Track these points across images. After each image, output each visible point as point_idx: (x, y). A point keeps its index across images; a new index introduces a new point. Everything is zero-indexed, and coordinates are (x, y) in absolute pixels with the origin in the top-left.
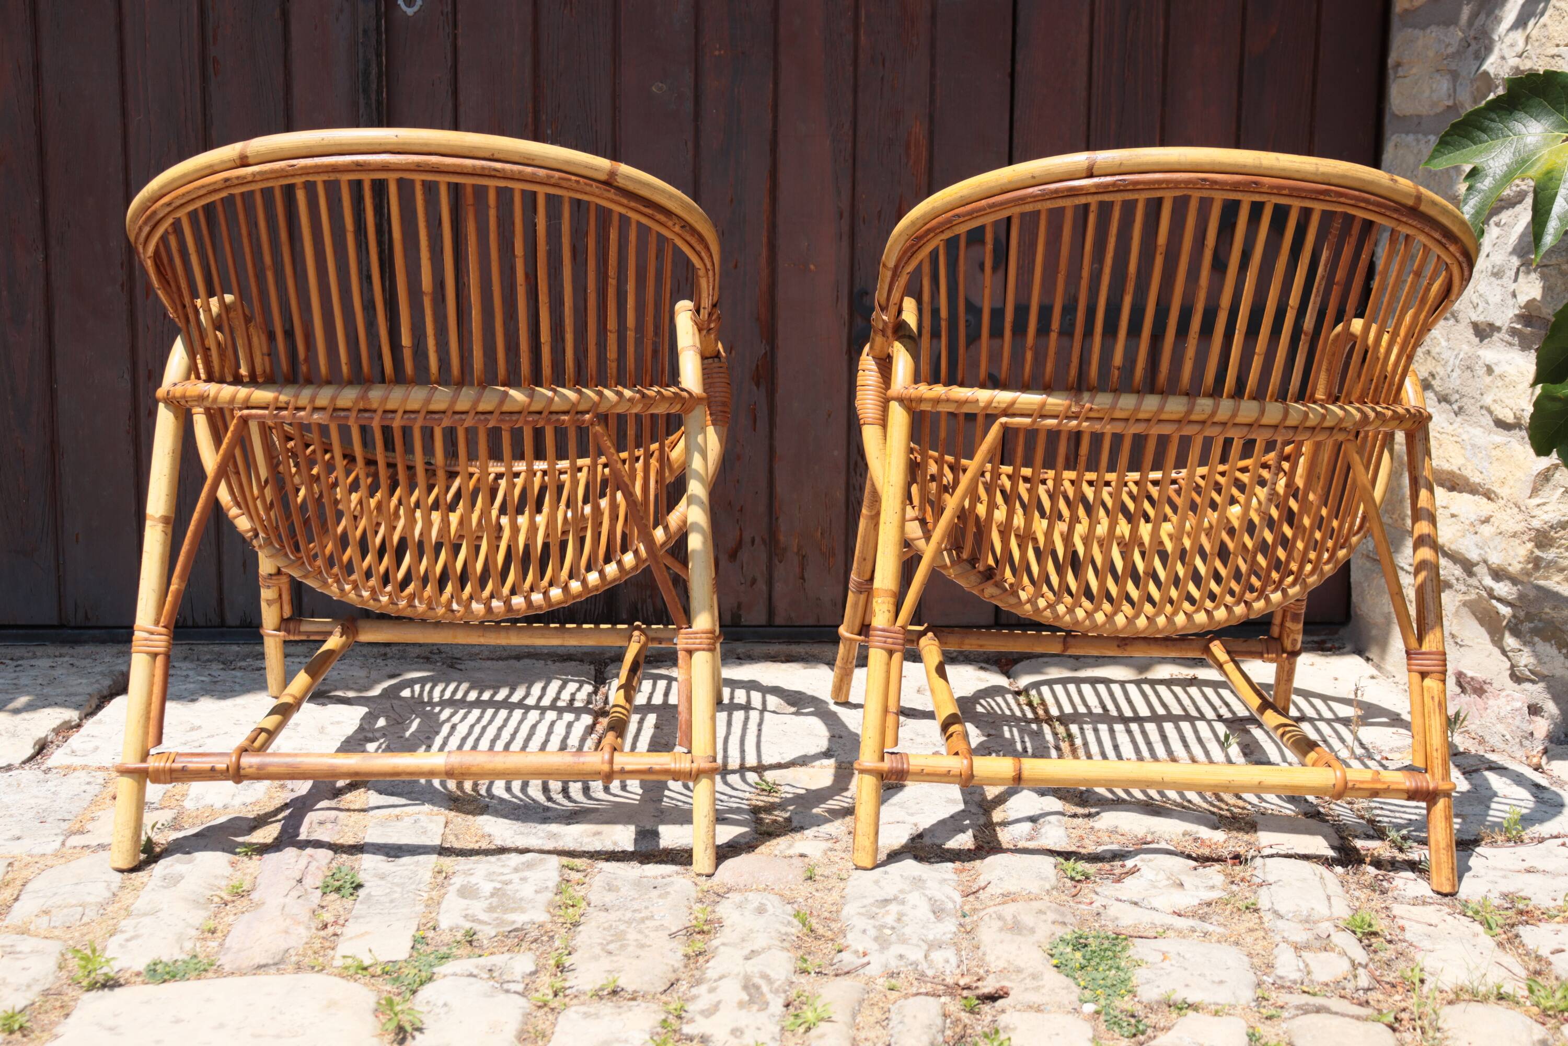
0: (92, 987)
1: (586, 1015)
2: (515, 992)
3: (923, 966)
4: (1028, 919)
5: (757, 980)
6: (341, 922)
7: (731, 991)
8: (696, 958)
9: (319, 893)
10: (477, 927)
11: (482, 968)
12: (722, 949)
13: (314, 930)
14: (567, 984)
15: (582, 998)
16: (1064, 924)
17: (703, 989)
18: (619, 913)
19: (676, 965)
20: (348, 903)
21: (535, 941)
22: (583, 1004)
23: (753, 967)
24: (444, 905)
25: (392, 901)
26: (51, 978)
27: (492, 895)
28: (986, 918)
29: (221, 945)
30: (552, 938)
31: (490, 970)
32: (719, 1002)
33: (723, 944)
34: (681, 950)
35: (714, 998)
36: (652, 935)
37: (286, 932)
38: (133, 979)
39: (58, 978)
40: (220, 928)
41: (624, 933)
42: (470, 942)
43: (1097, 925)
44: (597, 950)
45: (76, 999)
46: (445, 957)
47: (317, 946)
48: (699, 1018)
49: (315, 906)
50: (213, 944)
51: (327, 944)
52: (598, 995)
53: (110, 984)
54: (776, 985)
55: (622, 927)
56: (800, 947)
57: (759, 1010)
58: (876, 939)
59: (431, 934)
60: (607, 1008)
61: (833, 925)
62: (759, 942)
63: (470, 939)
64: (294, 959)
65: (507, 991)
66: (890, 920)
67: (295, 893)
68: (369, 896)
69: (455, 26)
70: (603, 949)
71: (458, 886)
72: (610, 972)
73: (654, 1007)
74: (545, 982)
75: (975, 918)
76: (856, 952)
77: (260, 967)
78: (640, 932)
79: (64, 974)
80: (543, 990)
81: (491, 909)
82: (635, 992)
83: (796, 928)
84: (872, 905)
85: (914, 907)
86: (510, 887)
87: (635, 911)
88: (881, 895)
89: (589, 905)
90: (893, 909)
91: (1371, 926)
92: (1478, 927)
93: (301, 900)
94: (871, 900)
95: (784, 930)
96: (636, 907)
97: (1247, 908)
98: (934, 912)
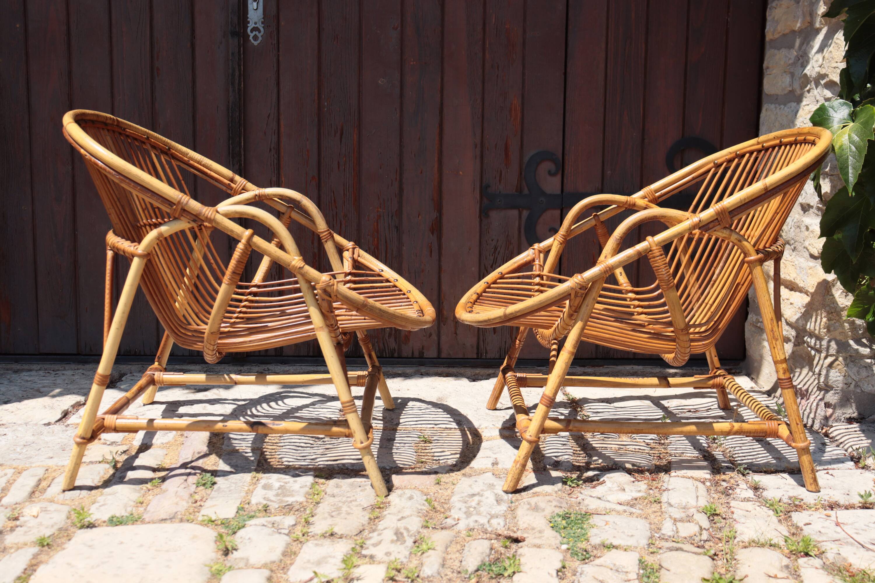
0: (82, 527)
1: (317, 545)
2: (284, 534)
3: (487, 526)
4: (542, 505)
5: (402, 530)
6: (204, 500)
7: (389, 535)
8: (374, 520)
9: (195, 486)
10: (269, 503)
11: (269, 522)
12: (388, 516)
13: (190, 504)
14: (309, 531)
15: (316, 537)
16: (561, 507)
17: (375, 534)
18: (340, 498)
19: (364, 523)
20: (209, 491)
21: (297, 510)
22: (316, 540)
23: (401, 525)
24: (254, 493)
25: (230, 491)
26: (63, 523)
27: (279, 489)
28: (522, 504)
29: (145, 509)
30: (305, 509)
31: (273, 523)
32: (382, 540)
33: (389, 514)
34: (368, 516)
35: (379, 538)
36: (354, 508)
37: (177, 504)
38: (102, 524)
39: (66, 523)
40: (145, 501)
41: (341, 507)
42: (266, 510)
43: (577, 508)
44: (326, 515)
45: (75, 532)
46: (252, 517)
47: (191, 510)
48: (371, 548)
49: (192, 492)
50: (141, 509)
51: (196, 510)
52: (324, 536)
53: (91, 526)
54: (411, 533)
55: (340, 505)
56: (427, 516)
57: (401, 544)
58: (465, 513)
59: (247, 506)
60: (327, 542)
61: (445, 506)
62: (407, 513)
63: (266, 509)
64: (180, 517)
65: (280, 533)
66: (474, 504)
67: (183, 486)
68: (219, 488)
69: (278, 51)
70: (329, 515)
71: (263, 484)
72: (331, 525)
73: (350, 541)
74: (299, 529)
75: (517, 503)
76: (454, 519)
77: (162, 520)
78: (349, 507)
79: (69, 521)
80: (297, 533)
81: (277, 495)
82: (342, 535)
83: (426, 507)
84: (466, 497)
85: (487, 498)
86: (288, 485)
87: (348, 497)
88: (472, 492)
89: (326, 494)
90: (476, 498)
91: (715, 511)
92: (771, 513)
93: (185, 490)
94: (466, 494)
95: (420, 507)
96: (349, 495)
97: (655, 501)
98: (497, 501)
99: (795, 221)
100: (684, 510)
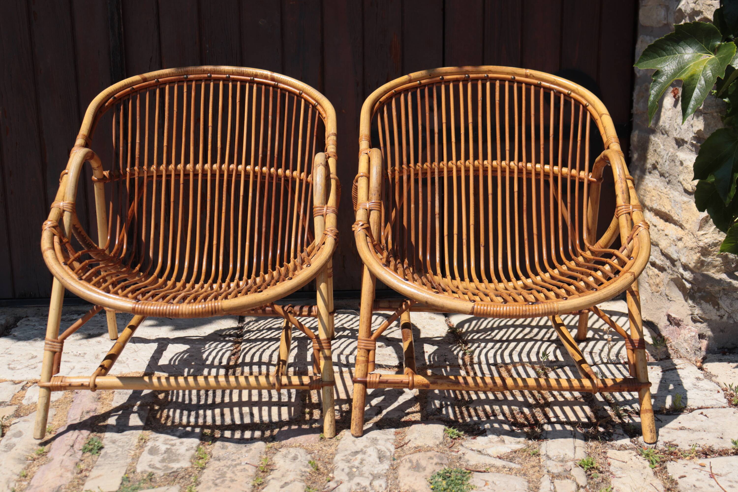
3: (369, 489)
4: (423, 463)
6: (90, 469)
8: (257, 487)
9: (81, 453)
10: (154, 471)
13: (75, 474)
16: (441, 464)
18: (225, 462)
19: (247, 491)
20: (95, 457)
21: (182, 478)
24: (140, 459)
27: (165, 452)
28: (404, 463)
29: (29, 483)
30: (190, 476)
33: (273, 479)
34: (251, 483)
36: (238, 474)
37: (61, 476)
40: (29, 474)
41: (225, 473)
43: (458, 464)
44: (210, 483)
46: (140, 488)
47: (76, 482)
49: (78, 460)
50: (24, 484)
51: (81, 482)
55: (225, 470)
56: (310, 480)
58: (348, 474)
59: (131, 475)
61: (329, 466)
62: (290, 477)
63: (151, 477)
66: (356, 463)
67: (69, 453)
68: (107, 455)
70: (213, 483)
71: (149, 447)
75: (399, 461)
76: (337, 481)
78: (233, 472)
81: (163, 461)
83: (310, 469)
84: (349, 455)
85: (370, 456)
86: (174, 447)
87: (233, 460)
88: (355, 449)
89: (211, 456)
90: (359, 456)
91: (592, 464)
92: (647, 463)
93: (71, 458)
94: (349, 452)
95: (304, 469)
96: (234, 458)
97: (534, 454)
98: (380, 458)
99: (670, 154)
100: (561, 464)
